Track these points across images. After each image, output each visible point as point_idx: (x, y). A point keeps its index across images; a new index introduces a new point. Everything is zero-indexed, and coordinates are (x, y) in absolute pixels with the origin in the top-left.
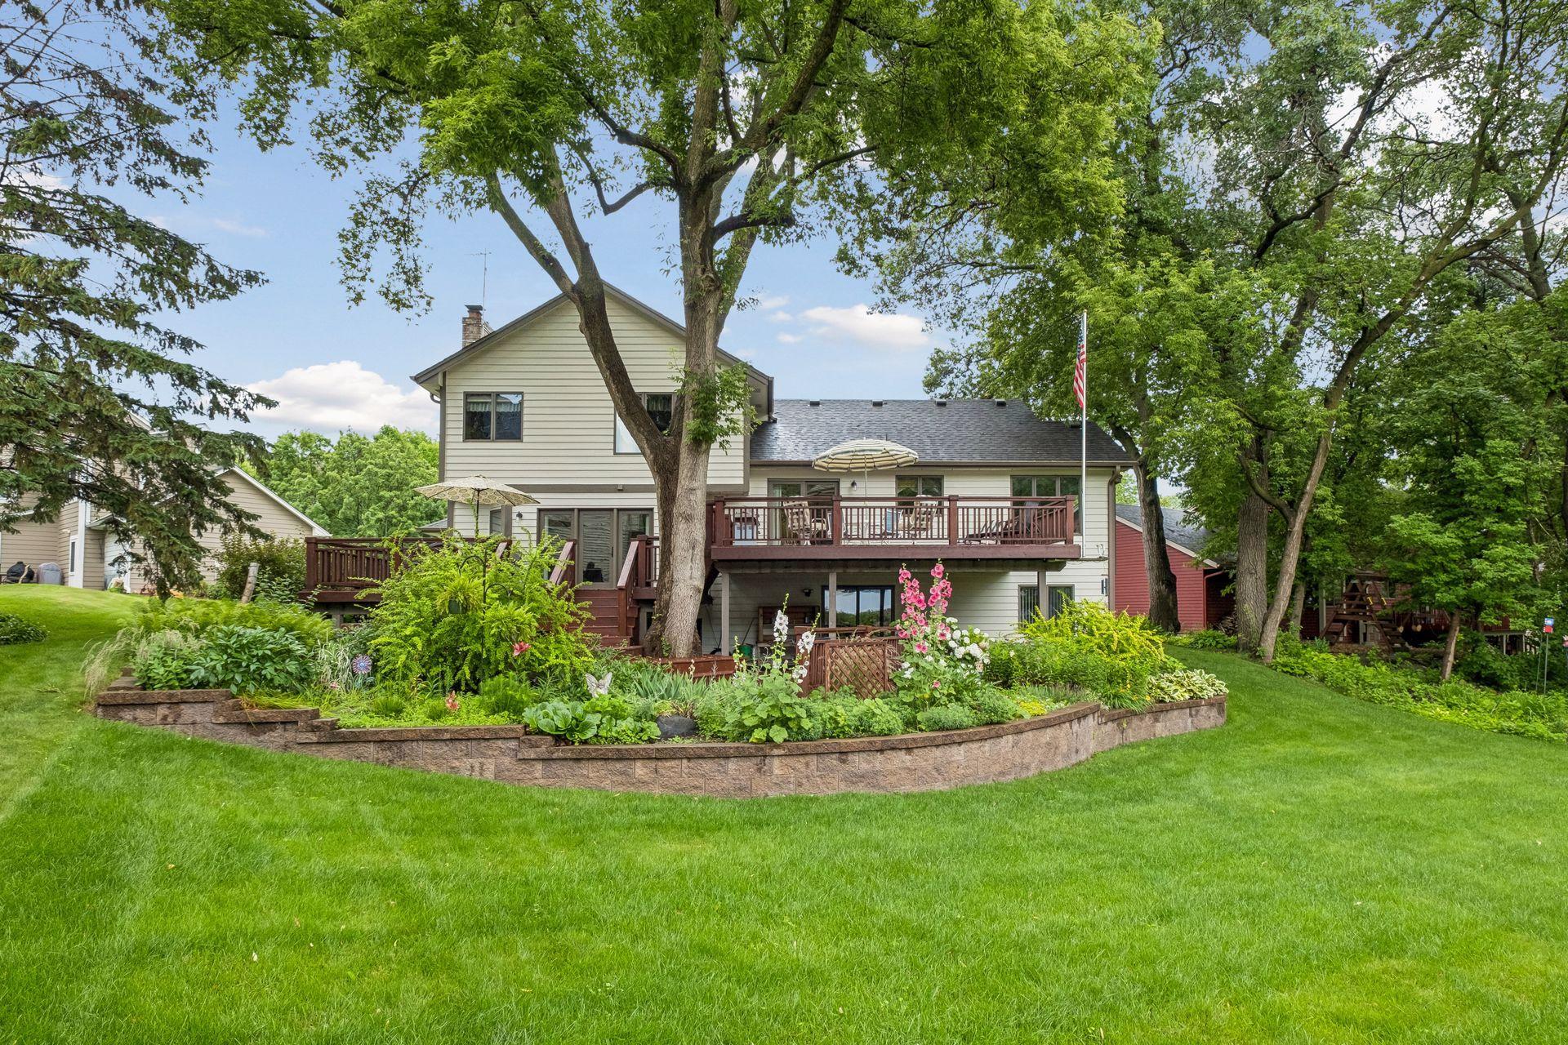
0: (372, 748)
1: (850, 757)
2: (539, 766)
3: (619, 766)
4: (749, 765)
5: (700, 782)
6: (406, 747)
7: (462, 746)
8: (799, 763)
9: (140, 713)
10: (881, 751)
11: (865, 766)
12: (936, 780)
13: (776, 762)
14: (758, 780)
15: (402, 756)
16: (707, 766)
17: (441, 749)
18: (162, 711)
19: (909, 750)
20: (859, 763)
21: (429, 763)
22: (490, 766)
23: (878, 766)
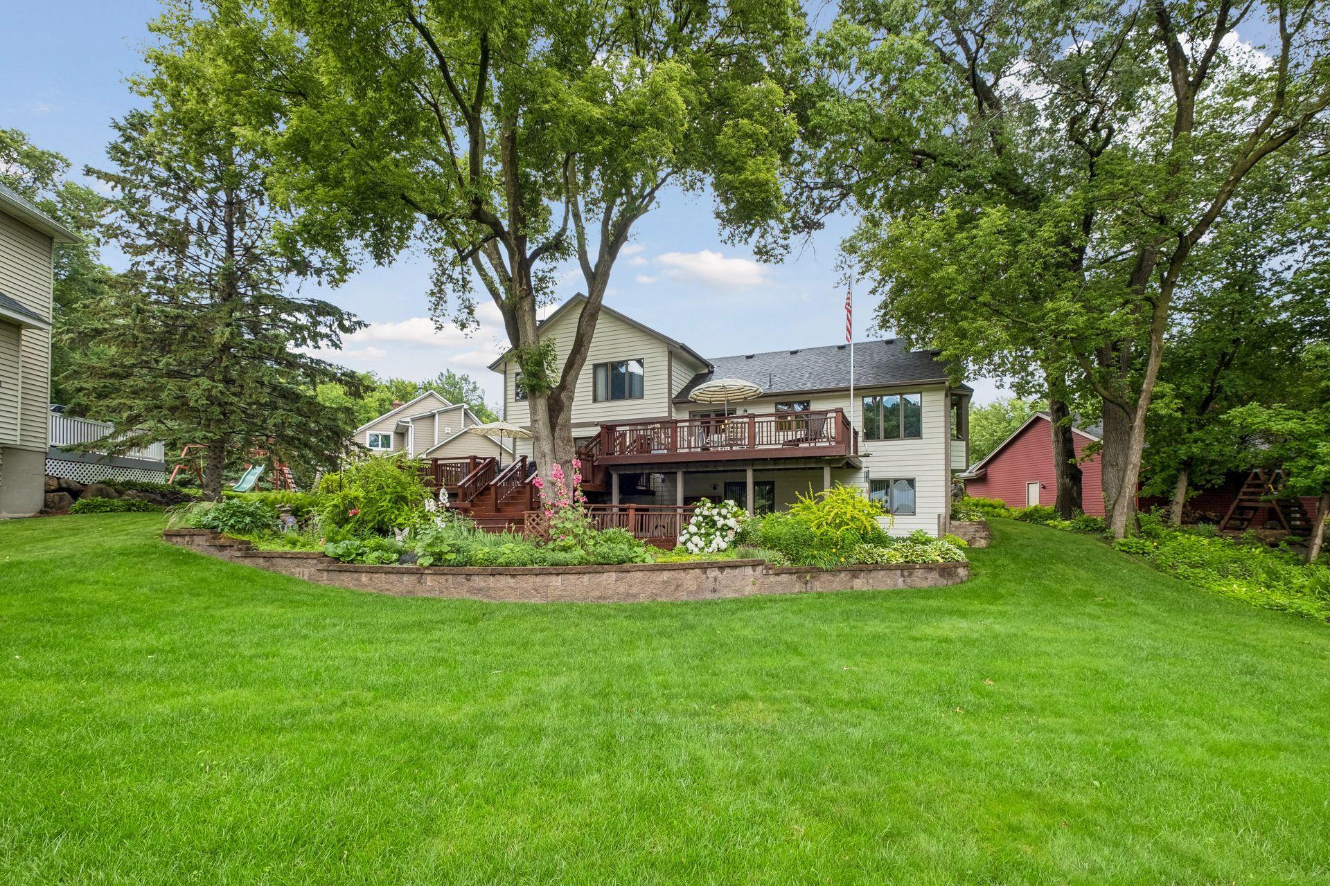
0: (261, 560)
1: (473, 578)
2: (325, 574)
3: (355, 575)
4: (414, 578)
5: (389, 587)
6: (275, 561)
7: (296, 561)
8: (442, 579)
9: (179, 539)
10: (493, 575)
11: (482, 584)
12: (534, 596)
13: (429, 578)
14: (418, 587)
15: (273, 565)
16: (393, 578)
17: (287, 562)
18: (187, 538)
19: (513, 576)
20: (479, 582)
21: (285, 568)
22: (307, 572)
23: (491, 585)
